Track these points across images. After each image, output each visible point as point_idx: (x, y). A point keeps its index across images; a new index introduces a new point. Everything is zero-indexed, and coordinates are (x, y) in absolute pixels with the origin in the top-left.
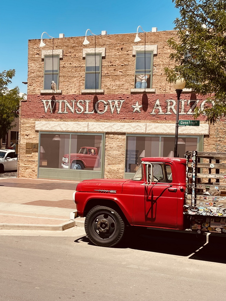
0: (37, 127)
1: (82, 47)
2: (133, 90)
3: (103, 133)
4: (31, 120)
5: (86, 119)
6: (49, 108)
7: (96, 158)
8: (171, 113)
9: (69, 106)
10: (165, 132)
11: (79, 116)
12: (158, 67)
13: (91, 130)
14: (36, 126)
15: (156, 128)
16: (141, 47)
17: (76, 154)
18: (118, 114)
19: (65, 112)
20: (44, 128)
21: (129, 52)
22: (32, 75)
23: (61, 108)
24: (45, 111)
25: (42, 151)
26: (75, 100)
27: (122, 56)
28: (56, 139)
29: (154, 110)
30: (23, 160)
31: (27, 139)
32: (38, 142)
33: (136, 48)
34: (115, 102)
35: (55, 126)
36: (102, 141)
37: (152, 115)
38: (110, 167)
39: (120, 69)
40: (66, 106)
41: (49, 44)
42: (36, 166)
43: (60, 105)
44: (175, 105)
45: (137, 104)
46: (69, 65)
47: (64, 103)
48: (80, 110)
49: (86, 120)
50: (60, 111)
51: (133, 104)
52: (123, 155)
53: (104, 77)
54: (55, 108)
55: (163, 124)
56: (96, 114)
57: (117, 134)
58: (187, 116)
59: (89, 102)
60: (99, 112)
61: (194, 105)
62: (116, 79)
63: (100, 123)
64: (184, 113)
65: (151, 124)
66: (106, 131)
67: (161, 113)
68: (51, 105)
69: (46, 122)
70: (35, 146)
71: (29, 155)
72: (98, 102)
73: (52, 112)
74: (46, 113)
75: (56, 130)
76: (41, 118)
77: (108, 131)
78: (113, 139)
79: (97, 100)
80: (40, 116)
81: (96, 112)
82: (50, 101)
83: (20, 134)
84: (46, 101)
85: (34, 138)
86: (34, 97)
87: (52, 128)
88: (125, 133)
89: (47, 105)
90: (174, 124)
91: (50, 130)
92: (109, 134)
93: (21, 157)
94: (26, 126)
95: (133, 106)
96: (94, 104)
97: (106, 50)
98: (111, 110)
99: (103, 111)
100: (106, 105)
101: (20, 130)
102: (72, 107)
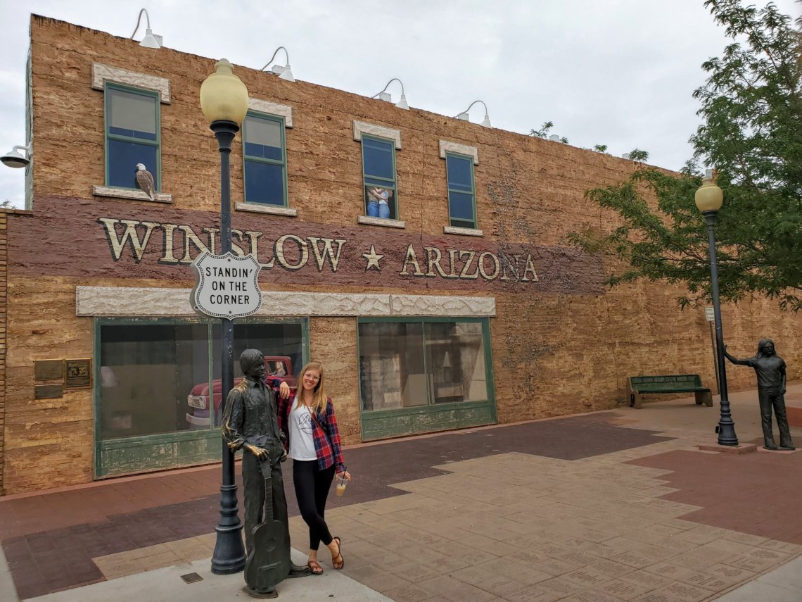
0: (85, 307)
2: (363, 219)
3: (305, 319)
4: (59, 282)
6: (129, 247)
8: (435, 275)
9: (199, 244)
12: (404, 177)
14: (81, 303)
16: (369, 127)
18: (334, 272)
19: (188, 259)
20: (116, 310)
21: (346, 131)
23: (171, 248)
24: (113, 252)
26: (217, 227)
27: (331, 137)
29: (405, 267)
30: (24, 426)
31: (38, 349)
32: (91, 356)
33: (362, 126)
34: (324, 242)
35: (155, 301)
36: (303, 341)
37: (403, 276)
39: (330, 166)
40: (187, 244)
41: (118, 50)
43: (169, 238)
44: (440, 258)
45: (373, 250)
46: (190, 127)
47: (180, 232)
51: (365, 250)
52: (352, 369)
53: (293, 178)
54: (149, 247)
55: (424, 297)
56: (279, 269)
57: (336, 319)
58: (460, 281)
59: (258, 238)
60: (287, 265)
61: (469, 261)
62: (322, 188)
63: (292, 293)
64: (455, 276)
65: (404, 295)
66: (310, 313)
67: (418, 273)
68: (134, 236)
69: (120, 288)
70: (78, 370)
71: (50, 403)
72: (283, 238)
73: (140, 257)
74: (117, 260)
75: (162, 313)
76: (97, 275)
77: (315, 313)
78: (326, 332)
79: (279, 232)
80: (95, 270)
81: (280, 264)
82: (131, 223)
83: (5, 332)
84: (115, 224)
85: (69, 341)
86: (65, 206)
87: (146, 308)
88: (354, 317)
89: (120, 236)
90: (443, 297)
91: (139, 312)
92: (317, 320)
93: (11, 415)
94: (35, 302)
95: (365, 255)
96: (273, 243)
97: (293, 113)
98: (316, 261)
99: (298, 264)
100: (303, 248)
101: (6, 318)
102: (209, 245)
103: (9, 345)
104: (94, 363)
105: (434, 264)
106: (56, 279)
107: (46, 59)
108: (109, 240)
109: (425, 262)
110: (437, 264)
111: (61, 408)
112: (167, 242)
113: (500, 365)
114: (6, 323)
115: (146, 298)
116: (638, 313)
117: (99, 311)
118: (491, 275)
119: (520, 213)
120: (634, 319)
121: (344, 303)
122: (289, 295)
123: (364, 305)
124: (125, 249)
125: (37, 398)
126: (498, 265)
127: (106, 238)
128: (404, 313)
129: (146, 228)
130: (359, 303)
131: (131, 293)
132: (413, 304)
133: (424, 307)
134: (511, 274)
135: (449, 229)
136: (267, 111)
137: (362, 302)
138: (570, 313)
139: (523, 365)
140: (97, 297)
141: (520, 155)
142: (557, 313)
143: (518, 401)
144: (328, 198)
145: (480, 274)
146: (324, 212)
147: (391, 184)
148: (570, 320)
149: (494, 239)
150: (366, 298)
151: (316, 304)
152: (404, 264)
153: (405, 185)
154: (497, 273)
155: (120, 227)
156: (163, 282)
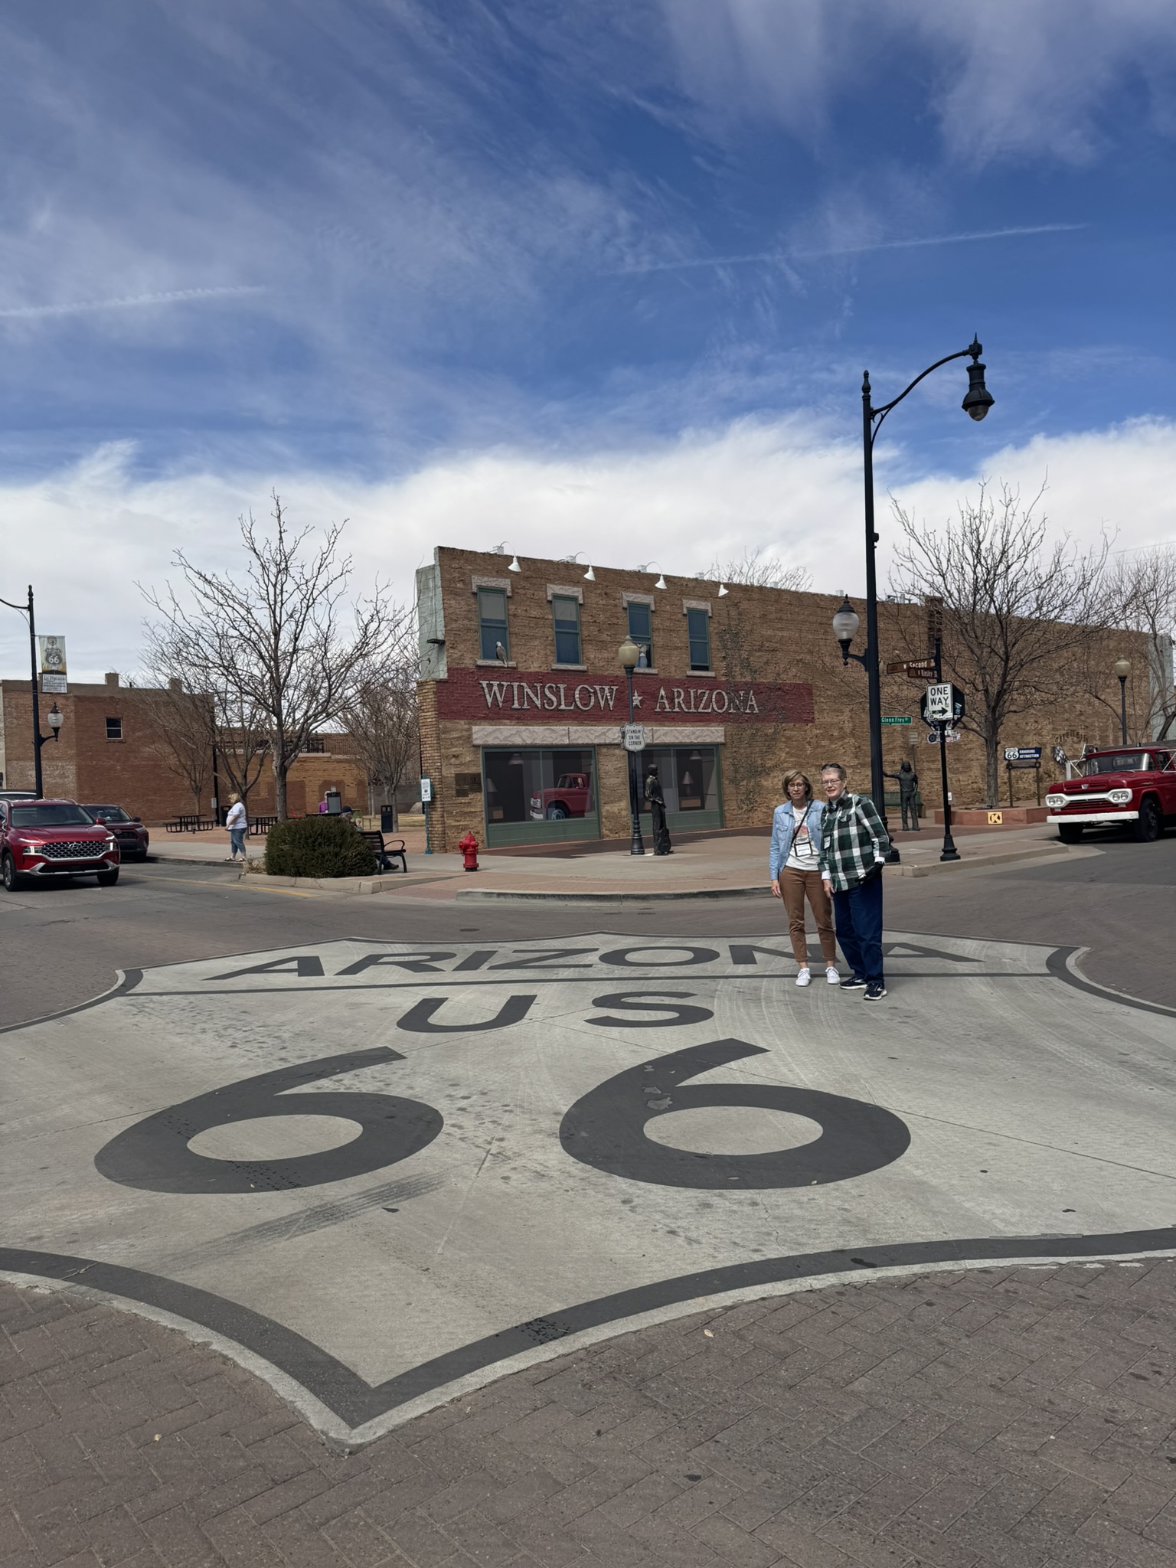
0: (476, 739)
1: (543, 582)
3: (593, 746)
4: (462, 724)
5: (562, 720)
6: (495, 698)
7: (586, 794)
8: (680, 711)
9: (532, 695)
10: (677, 741)
11: (548, 714)
12: (658, 633)
13: (575, 742)
14: (474, 736)
15: (665, 734)
16: (630, 595)
17: (553, 790)
18: (611, 711)
19: (526, 706)
20: (491, 741)
21: (617, 601)
22: (454, 626)
23: (517, 699)
24: (487, 703)
25: (491, 789)
26: (541, 682)
27: (608, 607)
28: (515, 762)
29: (658, 705)
30: (452, 813)
31: (456, 766)
32: (481, 771)
33: (627, 596)
34: (605, 689)
35: (512, 735)
36: (593, 762)
37: (657, 712)
38: (607, 807)
39: (607, 630)
40: (525, 696)
41: (482, 563)
42: (480, 822)
43: (516, 692)
44: (683, 696)
45: (636, 693)
47: (521, 687)
48: (550, 703)
49: (563, 722)
50: (516, 705)
51: (631, 693)
52: (624, 784)
53: (585, 643)
54: (505, 698)
55: (672, 728)
56: (577, 710)
57: (613, 746)
58: (698, 714)
59: (565, 688)
60: (581, 707)
61: (705, 698)
62: (602, 648)
63: (586, 728)
64: (694, 711)
65: (658, 728)
66: (596, 742)
67: (668, 710)
68: (497, 692)
69: (494, 727)
70: (476, 779)
71: (464, 800)
72: (579, 687)
73: (500, 706)
74: (490, 708)
75: (515, 743)
76: (480, 718)
77: (599, 742)
78: (606, 756)
79: (576, 683)
80: (479, 715)
81: (577, 707)
82: (495, 683)
83: (440, 756)
84: (487, 684)
85: (470, 761)
86: (463, 674)
87: (505, 740)
89: (490, 691)
90: (685, 728)
91: (502, 743)
92: (601, 747)
93: (446, 806)
94: (452, 737)
95: (631, 697)
96: (573, 692)
97: (583, 593)
98: (599, 703)
99: (589, 706)
100: (591, 694)
101: (440, 747)
102: (537, 696)
104: (483, 776)
105: (679, 703)
106: (461, 722)
107: (448, 576)
108: (485, 695)
109: (671, 701)
110: (681, 702)
111: (469, 802)
113: (727, 782)
114: (440, 750)
115: (506, 733)
116: (843, 738)
117: (483, 742)
118: (721, 709)
119: (744, 655)
120: (840, 744)
121: (618, 734)
124: (493, 701)
125: (457, 796)
126: (726, 701)
127: (483, 694)
128: (659, 741)
129: (503, 685)
131: (498, 730)
133: (672, 736)
134: (737, 708)
135: (691, 673)
136: (567, 593)
138: (784, 740)
139: (744, 783)
140: (482, 733)
141: (745, 605)
142: (773, 739)
143: (740, 812)
144: (606, 655)
145: (713, 708)
146: (603, 666)
147: (649, 639)
148: (783, 745)
149: (724, 679)
151: (599, 735)
152: (657, 703)
153: (658, 639)
154: (726, 707)
155: (490, 686)
156: (514, 722)
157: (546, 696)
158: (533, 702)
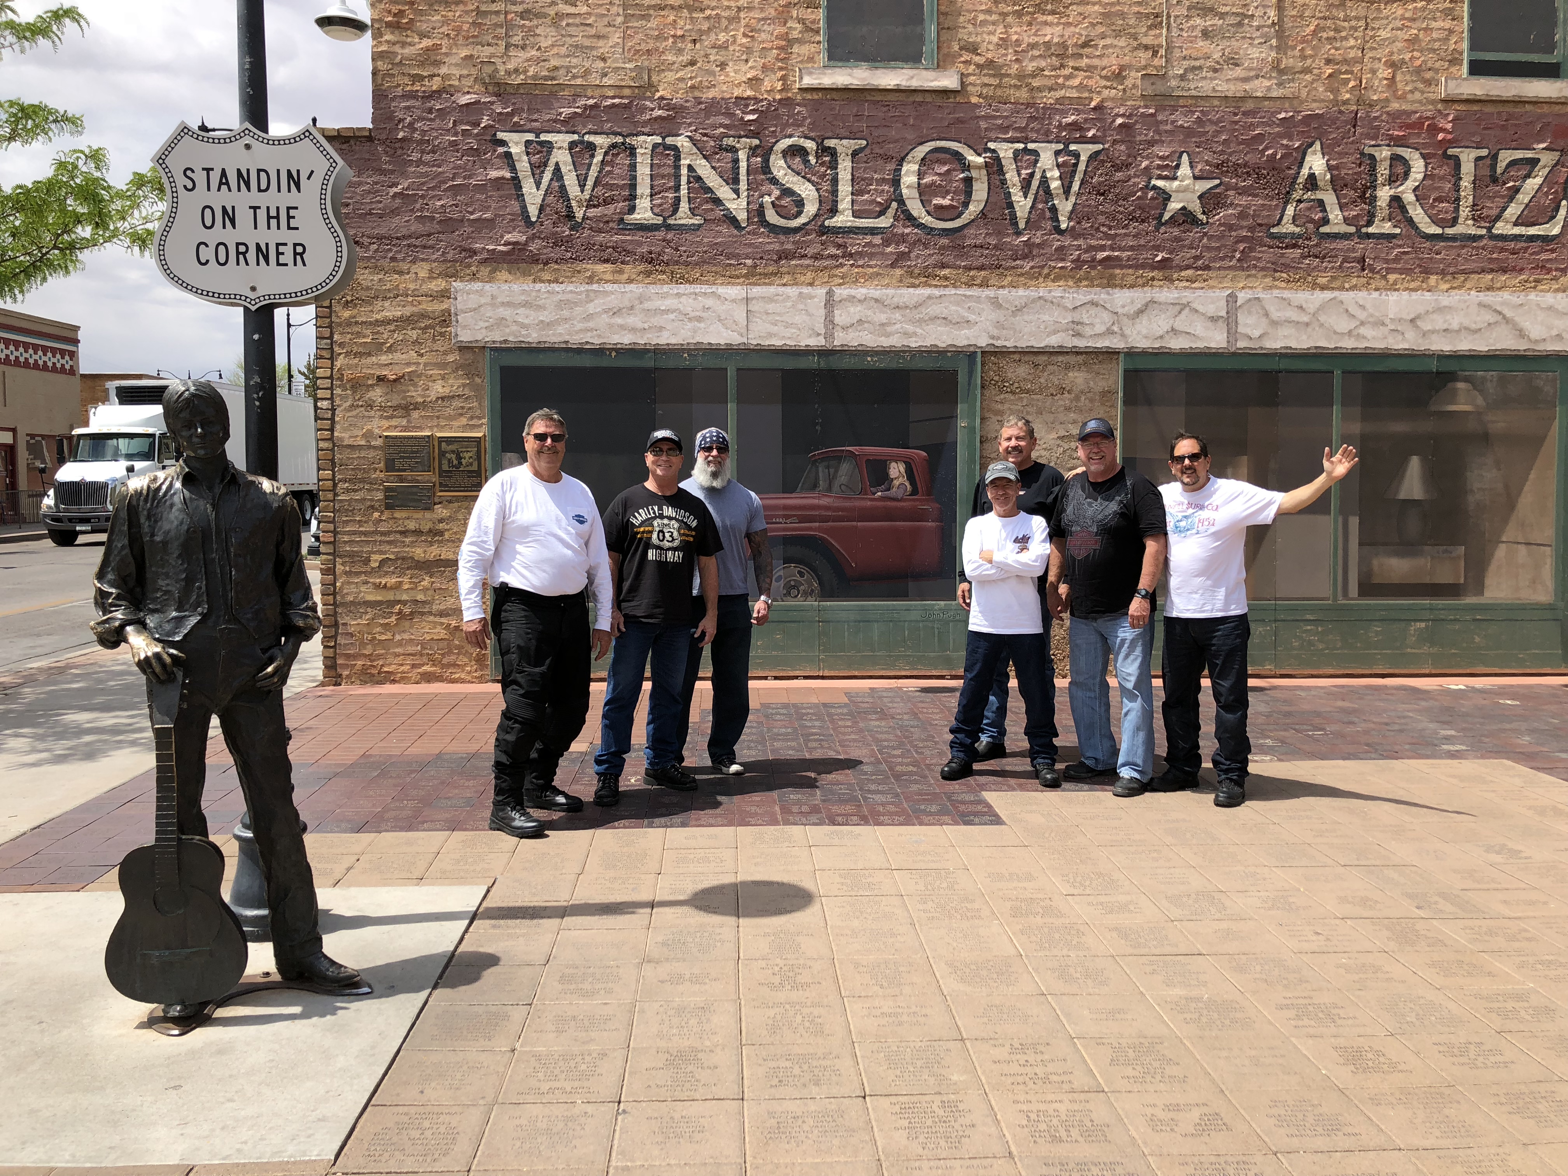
0: (470, 326)
3: (969, 355)
4: (421, 276)
5: (842, 265)
6: (557, 193)
8: (1398, 231)
9: (712, 179)
14: (460, 317)
18: (1061, 232)
19: (684, 216)
23: (648, 191)
24: (524, 208)
26: (755, 135)
29: (1290, 210)
30: (367, 561)
32: (486, 432)
34: (1035, 153)
36: (962, 411)
37: (1280, 237)
40: (684, 180)
43: (643, 171)
44: (1420, 176)
45: (1185, 170)
47: (667, 153)
48: (790, 203)
49: (837, 272)
51: (1158, 167)
54: (599, 191)
55: (1347, 296)
56: (907, 231)
57: (1060, 358)
58: (1492, 243)
59: (855, 154)
60: (927, 220)
63: (936, 292)
64: (1473, 231)
65: (1276, 292)
66: (983, 342)
67: (1336, 226)
68: (567, 169)
69: (538, 286)
70: (459, 458)
71: (412, 519)
72: (921, 151)
73: (579, 214)
74: (532, 224)
75: (626, 341)
76: (491, 259)
77: (998, 343)
78: (1028, 392)
79: (910, 135)
80: (491, 247)
81: (910, 218)
82: (562, 140)
83: (331, 377)
84: (528, 143)
85: (443, 398)
86: (430, 111)
87: (591, 330)
88: (1111, 354)
89: (537, 169)
90: (1415, 296)
91: (576, 339)
92: (1003, 363)
93: (346, 538)
94: (378, 317)
95: (1160, 183)
96: (891, 166)
98: (1010, 205)
99: (959, 216)
100: (974, 174)
101: (332, 349)
102: (733, 181)
103: (337, 402)
104: (488, 445)
105: (1396, 201)
106: (414, 268)
108: (516, 182)
109: (1361, 193)
110: (1409, 197)
111: (430, 531)
112: (639, 180)
114: (332, 359)
115: (591, 308)
117: (496, 336)
121: (1084, 316)
122: (930, 297)
123: (1144, 319)
124: (550, 199)
125: (389, 507)
127: (508, 175)
128: (1275, 343)
129: (592, 148)
130: (1127, 315)
131: (560, 297)
132: (1306, 319)
133: (1344, 325)
135: (1468, 86)
137: (1140, 312)
140: (493, 305)
144: (1055, 32)
146: (1038, 72)
150: (1152, 302)
151: (1002, 319)
152: (1286, 203)
155: (539, 151)
156: (629, 271)
157: (774, 181)
158: (717, 201)
